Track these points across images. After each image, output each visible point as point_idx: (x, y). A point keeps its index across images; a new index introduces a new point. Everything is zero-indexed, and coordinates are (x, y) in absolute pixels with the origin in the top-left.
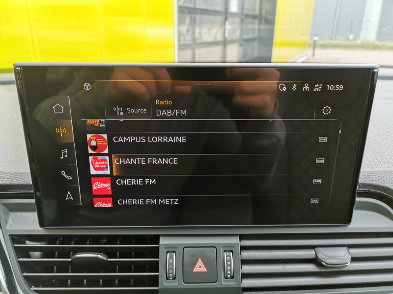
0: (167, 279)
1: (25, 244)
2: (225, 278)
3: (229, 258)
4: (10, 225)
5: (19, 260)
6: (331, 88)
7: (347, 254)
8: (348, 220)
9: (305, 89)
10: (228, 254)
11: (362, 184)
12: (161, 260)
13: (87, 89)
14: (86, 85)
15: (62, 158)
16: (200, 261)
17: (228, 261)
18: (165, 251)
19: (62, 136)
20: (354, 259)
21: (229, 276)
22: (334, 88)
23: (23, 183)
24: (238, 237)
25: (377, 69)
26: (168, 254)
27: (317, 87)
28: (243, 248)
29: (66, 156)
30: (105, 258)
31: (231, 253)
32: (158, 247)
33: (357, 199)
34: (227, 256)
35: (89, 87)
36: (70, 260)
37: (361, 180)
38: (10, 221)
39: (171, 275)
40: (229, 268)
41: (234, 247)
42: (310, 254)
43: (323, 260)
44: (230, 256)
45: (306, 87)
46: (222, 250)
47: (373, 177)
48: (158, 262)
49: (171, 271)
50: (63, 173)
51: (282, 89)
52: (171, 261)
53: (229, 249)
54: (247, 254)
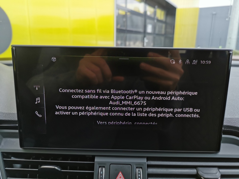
1: (11, 158)
3: (139, 172)
4: (2, 146)
5: (6, 169)
6: (203, 62)
7: (218, 172)
8: (218, 150)
9: (187, 63)
10: (139, 169)
11: (226, 126)
12: (95, 172)
13: (54, 61)
14: (53, 59)
15: (36, 103)
16: (120, 173)
17: (138, 174)
18: (98, 166)
19: (37, 89)
20: (223, 176)
22: (205, 63)
23: (12, 119)
24: (146, 159)
25: (232, 51)
26: (100, 168)
27: (194, 62)
28: (149, 166)
29: (39, 102)
30: (59, 170)
31: (141, 169)
32: (94, 163)
33: (223, 136)
34: (138, 171)
35: (55, 60)
36: (37, 170)
37: (225, 123)
38: (2, 144)
40: (139, 178)
41: (143, 165)
42: (193, 171)
43: (202, 176)
44: (140, 171)
45: (188, 61)
46: (135, 167)
47: (233, 121)
48: (93, 173)
50: (37, 113)
51: (172, 63)
52: (102, 173)
53: (140, 166)
54: (151, 171)
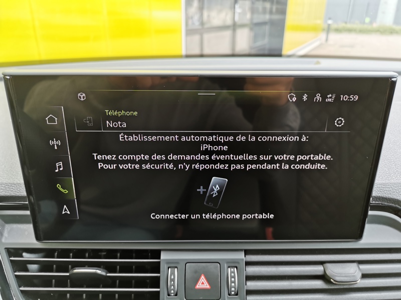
0: (169, 295)
1: (22, 256)
2: (229, 295)
3: (233, 274)
4: (6, 237)
5: (16, 274)
6: (345, 98)
7: (358, 271)
8: (359, 235)
9: (316, 99)
10: (232, 270)
11: (375, 197)
12: (162, 275)
13: (82, 100)
14: (80, 95)
15: (57, 171)
16: (203, 277)
17: (231, 277)
18: (166, 267)
19: (56, 148)
20: (365, 276)
21: (233, 293)
22: (348, 99)
23: (18, 194)
24: (243, 253)
25: (395, 77)
26: (170, 269)
28: (248, 264)
29: (61, 169)
30: (104, 274)
31: (235, 269)
32: (159, 263)
33: (370, 213)
34: (231, 272)
35: (84, 97)
36: (68, 274)
37: (375, 193)
38: (6, 234)
39: (172, 291)
40: (233, 284)
41: (238, 263)
42: (318, 270)
43: (332, 277)
44: (234, 273)
45: (318, 97)
46: (226, 266)
47: (387, 189)
48: (158, 278)
49: (172, 287)
50: (59, 186)
51: (291, 99)
52: (173, 277)
53: (234, 264)
54: (252, 270)
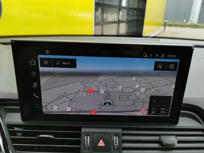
0: (85, 149)
1: (14, 129)
2: (114, 149)
4: (7, 119)
5: (11, 137)
7: (176, 139)
8: (177, 122)
9: (156, 56)
10: (116, 137)
11: (184, 104)
12: (82, 139)
14: (47, 52)
15: (34, 87)
16: (101, 140)
17: (115, 141)
18: (84, 135)
19: (34, 76)
20: (179, 142)
21: (116, 149)
22: (171, 56)
23: (14, 98)
24: (121, 129)
25: (193, 47)
26: (86, 136)
27: (162, 56)
28: (124, 135)
29: (36, 86)
30: (54, 138)
31: (117, 137)
32: (81, 133)
33: (182, 111)
36: (36, 138)
37: (184, 101)
38: (7, 117)
40: (116, 144)
41: (119, 134)
42: (157, 138)
43: (163, 142)
44: (116, 139)
46: (112, 135)
47: (190, 100)
48: (80, 140)
49: (87, 145)
50: (34, 94)
51: (145, 56)
52: (87, 140)
53: (116, 134)
54: (125, 138)
